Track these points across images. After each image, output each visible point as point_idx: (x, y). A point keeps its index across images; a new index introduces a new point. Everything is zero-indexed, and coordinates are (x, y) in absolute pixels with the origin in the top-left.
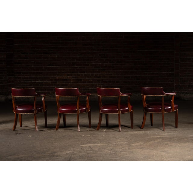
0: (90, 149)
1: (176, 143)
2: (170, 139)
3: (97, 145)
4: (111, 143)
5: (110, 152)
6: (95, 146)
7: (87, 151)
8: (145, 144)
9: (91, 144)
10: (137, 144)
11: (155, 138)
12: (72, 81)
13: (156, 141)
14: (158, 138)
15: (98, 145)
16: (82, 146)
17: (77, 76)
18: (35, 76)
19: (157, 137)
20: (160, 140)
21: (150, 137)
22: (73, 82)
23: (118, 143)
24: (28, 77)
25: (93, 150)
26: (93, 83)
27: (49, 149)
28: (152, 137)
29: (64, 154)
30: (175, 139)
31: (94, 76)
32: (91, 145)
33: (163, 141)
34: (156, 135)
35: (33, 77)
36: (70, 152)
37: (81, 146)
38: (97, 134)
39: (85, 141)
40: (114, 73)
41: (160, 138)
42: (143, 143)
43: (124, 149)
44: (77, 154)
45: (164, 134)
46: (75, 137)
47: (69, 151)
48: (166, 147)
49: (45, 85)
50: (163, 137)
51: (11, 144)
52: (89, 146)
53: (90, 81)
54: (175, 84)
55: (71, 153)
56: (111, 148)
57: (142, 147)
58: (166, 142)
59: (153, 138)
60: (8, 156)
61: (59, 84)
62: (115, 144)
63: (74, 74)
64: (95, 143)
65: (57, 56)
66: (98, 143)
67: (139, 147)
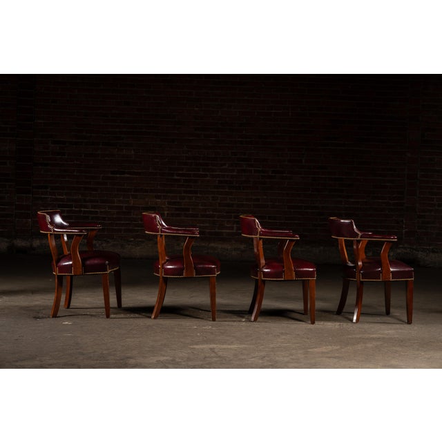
0: (213, 355)
1: (418, 350)
2: (402, 342)
3: (229, 347)
4: (263, 345)
5: (261, 361)
6: (224, 349)
7: (206, 357)
8: (343, 350)
9: (214, 344)
10: (324, 349)
11: (367, 339)
12: (166, 212)
13: (369, 345)
14: (373, 339)
15: (232, 347)
16: (194, 348)
17: (178, 200)
18: (80, 197)
19: (372, 336)
20: (379, 343)
21: (354, 336)
22: (167, 214)
23: (278, 345)
24: (64, 197)
25: (219, 357)
26: (216, 219)
27: (115, 351)
28: (358, 336)
29: (151, 361)
30: (414, 343)
31: (219, 201)
32: (215, 346)
33: (386, 345)
34: (369, 334)
35: (75, 198)
36: (165, 358)
37: (191, 347)
38: (228, 325)
39: (201, 338)
40: (265, 197)
41: (379, 339)
42: (338, 347)
43: (293, 357)
44: (183, 363)
45: (386, 332)
46: (176, 329)
47: (164, 356)
48: (394, 358)
49: (104, 219)
50: (384, 338)
51: (23, 337)
52: (211, 349)
53: (208, 213)
54: (406, 228)
55: (167, 360)
56: (263, 354)
57: (337, 355)
58: (394, 348)
59: (360, 338)
60: (17, 361)
61: (134, 216)
62: (271, 346)
63: (171, 195)
64: (225, 343)
65: (133, 152)
66: (232, 343)
67: (329, 355)
